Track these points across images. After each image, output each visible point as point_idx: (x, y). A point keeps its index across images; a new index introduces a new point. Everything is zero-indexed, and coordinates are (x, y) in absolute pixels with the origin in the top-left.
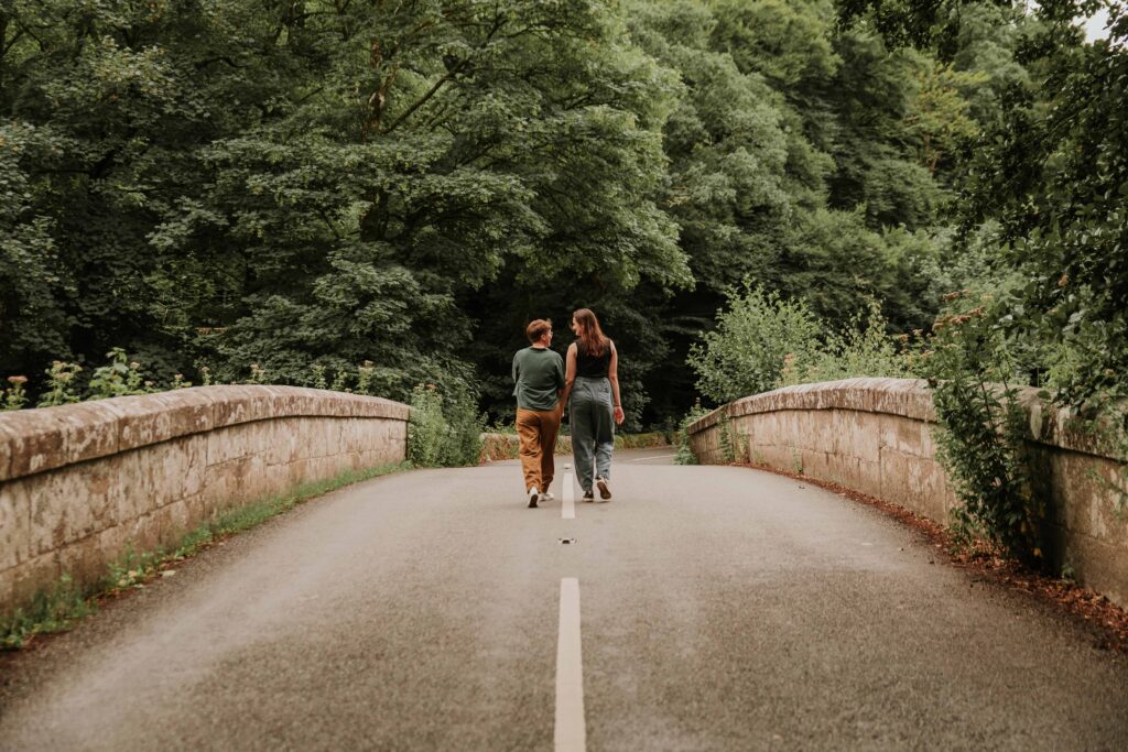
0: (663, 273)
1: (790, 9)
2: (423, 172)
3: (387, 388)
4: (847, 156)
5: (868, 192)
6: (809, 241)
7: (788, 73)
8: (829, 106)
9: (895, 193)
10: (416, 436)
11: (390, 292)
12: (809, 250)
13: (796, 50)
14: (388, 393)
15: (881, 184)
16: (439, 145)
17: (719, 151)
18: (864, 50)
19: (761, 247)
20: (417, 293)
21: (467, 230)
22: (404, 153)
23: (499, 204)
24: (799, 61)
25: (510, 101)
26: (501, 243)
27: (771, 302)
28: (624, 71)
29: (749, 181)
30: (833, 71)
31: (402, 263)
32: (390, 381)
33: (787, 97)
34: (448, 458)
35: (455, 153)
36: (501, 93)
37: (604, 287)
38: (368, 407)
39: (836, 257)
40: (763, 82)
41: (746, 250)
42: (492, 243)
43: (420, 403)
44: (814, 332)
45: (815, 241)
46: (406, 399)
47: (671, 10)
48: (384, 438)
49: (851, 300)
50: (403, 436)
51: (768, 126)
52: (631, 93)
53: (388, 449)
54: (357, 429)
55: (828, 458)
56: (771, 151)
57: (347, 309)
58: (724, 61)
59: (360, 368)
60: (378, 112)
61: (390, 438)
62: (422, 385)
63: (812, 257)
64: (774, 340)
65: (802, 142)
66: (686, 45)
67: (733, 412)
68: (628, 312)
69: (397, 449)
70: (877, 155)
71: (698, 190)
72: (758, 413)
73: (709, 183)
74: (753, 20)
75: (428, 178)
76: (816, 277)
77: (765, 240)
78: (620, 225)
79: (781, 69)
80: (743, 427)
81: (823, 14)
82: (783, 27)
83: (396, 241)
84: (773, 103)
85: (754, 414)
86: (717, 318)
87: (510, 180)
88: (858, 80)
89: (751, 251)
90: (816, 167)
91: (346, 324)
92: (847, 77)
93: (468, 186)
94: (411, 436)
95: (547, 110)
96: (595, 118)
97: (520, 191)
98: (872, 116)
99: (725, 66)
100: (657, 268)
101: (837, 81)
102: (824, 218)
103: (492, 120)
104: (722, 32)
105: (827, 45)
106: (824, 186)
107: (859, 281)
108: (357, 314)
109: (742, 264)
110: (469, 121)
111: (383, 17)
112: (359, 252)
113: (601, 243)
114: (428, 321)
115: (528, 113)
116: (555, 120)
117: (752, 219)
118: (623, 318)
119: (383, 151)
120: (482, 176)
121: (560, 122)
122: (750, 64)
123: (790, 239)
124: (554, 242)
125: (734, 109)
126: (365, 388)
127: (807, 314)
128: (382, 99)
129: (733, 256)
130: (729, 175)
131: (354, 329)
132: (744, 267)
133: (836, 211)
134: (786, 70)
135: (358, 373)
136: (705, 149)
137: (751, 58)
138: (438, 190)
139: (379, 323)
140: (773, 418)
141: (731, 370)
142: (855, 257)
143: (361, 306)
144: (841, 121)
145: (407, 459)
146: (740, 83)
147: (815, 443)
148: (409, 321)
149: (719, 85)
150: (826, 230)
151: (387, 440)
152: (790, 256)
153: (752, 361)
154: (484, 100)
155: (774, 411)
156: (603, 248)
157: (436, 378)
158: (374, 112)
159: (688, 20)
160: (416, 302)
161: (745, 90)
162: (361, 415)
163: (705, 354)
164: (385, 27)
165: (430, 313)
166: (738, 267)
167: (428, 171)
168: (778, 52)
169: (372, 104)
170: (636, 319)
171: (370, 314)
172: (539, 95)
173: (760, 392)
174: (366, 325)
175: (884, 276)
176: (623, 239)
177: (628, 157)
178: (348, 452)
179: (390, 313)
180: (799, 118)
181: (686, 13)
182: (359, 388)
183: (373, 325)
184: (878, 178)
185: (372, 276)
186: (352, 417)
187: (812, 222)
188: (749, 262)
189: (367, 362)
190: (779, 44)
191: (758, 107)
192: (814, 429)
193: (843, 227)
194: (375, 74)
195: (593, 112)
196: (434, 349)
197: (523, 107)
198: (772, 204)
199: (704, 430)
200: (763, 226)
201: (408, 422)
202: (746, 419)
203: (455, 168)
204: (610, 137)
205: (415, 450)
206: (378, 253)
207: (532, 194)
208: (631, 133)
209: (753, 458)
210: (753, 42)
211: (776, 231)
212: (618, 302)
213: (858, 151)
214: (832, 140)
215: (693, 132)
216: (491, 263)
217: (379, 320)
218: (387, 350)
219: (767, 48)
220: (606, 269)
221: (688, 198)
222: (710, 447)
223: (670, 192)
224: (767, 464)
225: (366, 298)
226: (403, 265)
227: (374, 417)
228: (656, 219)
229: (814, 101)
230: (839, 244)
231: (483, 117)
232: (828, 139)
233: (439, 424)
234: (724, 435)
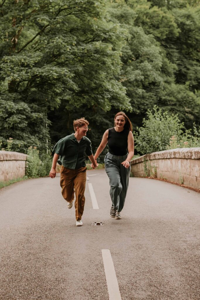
0: (121, 105)
1: (162, 12)
2: (32, 66)
3: (18, 148)
4: (181, 65)
5: (189, 78)
6: (168, 95)
7: (162, 35)
8: (175, 47)
9: (198, 78)
10: (29, 166)
11: (19, 112)
12: (168, 98)
13: (164, 27)
14: (19, 150)
15: (193, 75)
16: (38, 56)
17: (138, 63)
18: (188, 27)
19: (151, 97)
20: (30, 112)
21: (48, 89)
22: (25, 59)
23: (60, 79)
24: (166, 31)
25: (65, 40)
26: (60, 94)
27: (164, 116)
28: (107, 29)
29: (148, 73)
30: (178, 35)
31: (24, 101)
32: (19, 146)
33: (161, 44)
34: (41, 174)
35: (44, 60)
36: (61, 37)
37: (96, 111)
38: (10, 156)
39: (178, 101)
40: (153, 38)
41: (146, 98)
42: (57, 94)
43: (31, 154)
44: (181, 128)
45: (171, 95)
46: (26, 152)
47: (121, 11)
48: (17, 168)
49: (183, 116)
50: (24, 166)
51: (156, 53)
52: (110, 37)
53: (19, 172)
54: (6, 164)
55: (197, 179)
56: (157, 62)
57: (3, 118)
58: (139, 30)
59: (8, 141)
60: (15, 45)
61: (19, 167)
62: (31, 147)
63: (169, 101)
64: (165, 131)
65: (166, 60)
66: (126, 24)
67: (149, 158)
68: (105, 120)
69: (22, 171)
70: (192, 65)
71: (130, 76)
72: (161, 159)
73: (135, 74)
74: (149, 16)
75: (34, 69)
76: (171, 108)
77: (153, 95)
78: (105, 87)
79: (159, 33)
80: (153, 164)
81: (174, 14)
82: (160, 18)
83: (22, 93)
84: (156, 45)
85: (159, 159)
86: (143, 122)
87: (64, 70)
88: (185, 38)
89: (148, 99)
90: (171, 69)
91: (3, 124)
92: (182, 37)
93: (49, 72)
94: (27, 166)
95: (78, 44)
96: (96, 46)
97: (68, 74)
98: (190, 51)
99: (140, 32)
100: (118, 103)
101: (178, 38)
102: (174, 87)
103: (58, 47)
104: (138, 20)
105: (175, 25)
106: (173, 76)
107: (187, 109)
108: (7, 120)
109: (144, 103)
110: (49, 47)
111: (16, 8)
112: (8, 97)
113: (98, 94)
114: (34, 123)
115: (71, 45)
116: (82, 47)
117: (148, 87)
118: (103, 122)
119: (16, 59)
120: (54, 68)
121: (83, 48)
122: (148, 32)
123: (162, 94)
124: (80, 94)
125: (143, 47)
126: (10, 148)
127: (177, 121)
128: (16, 40)
129: (141, 100)
130: (141, 71)
131: (6, 126)
132: (145, 104)
133: (178, 85)
134: (161, 34)
135: (7, 142)
136: (133, 62)
137: (148, 30)
138: (37, 74)
139: (15, 123)
140: (169, 161)
141: (149, 142)
142: (185, 101)
143: (8, 117)
144: (180, 53)
145: (26, 175)
146: (145, 38)
147: (190, 172)
148: (27, 122)
149: (138, 39)
150: (175, 91)
151: (18, 168)
152: (162, 100)
153: (157, 138)
154: (54, 39)
155: (169, 159)
156: (98, 96)
157: (37, 144)
158: (14, 45)
159: (127, 15)
160: (29, 116)
161: (147, 40)
162: (8, 159)
163: (139, 135)
164: (17, 11)
165: (34, 120)
166: (143, 104)
167: (34, 66)
168: (158, 28)
169: (13, 42)
170: (107, 123)
171: (12, 120)
172: (76, 38)
173: (160, 150)
174: (10, 124)
175: (195, 108)
176: (106, 92)
177: (108, 61)
178: (2, 174)
179: (20, 120)
180: (165, 51)
181: (126, 12)
182: (7, 148)
183: (13, 124)
184: (192, 73)
185: (13, 106)
186: (4, 160)
187: (170, 88)
188: (147, 102)
189: (10, 138)
190: (158, 25)
191: (152, 46)
192: (190, 167)
193: (181, 90)
194: (14, 29)
195: (96, 44)
196: (36, 133)
197: (69, 42)
198: (157, 81)
199: (136, 164)
200: (152, 90)
201: (26, 161)
202: (155, 161)
203: (44, 65)
204: (102, 53)
205: (29, 172)
206: (15, 97)
207: (73, 75)
208: (110, 52)
209: (158, 176)
210: (149, 24)
211: (157, 92)
212: (101, 116)
213: (185, 63)
214: (176, 59)
215: (128, 55)
216: (56, 102)
217: (15, 122)
218: (18, 134)
219: (154, 26)
220: (99, 103)
221: (126, 79)
222: (138, 170)
223: (120, 77)
224: (166, 179)
225: (10, 114)
226: (24, 102)
227: (13, 160)
228: (118, 85)
229: (170, 46)
230: (179, 96)
231: (54, 46)
232: (175, 59)
233: (38, 162)
234: (145, 166)
